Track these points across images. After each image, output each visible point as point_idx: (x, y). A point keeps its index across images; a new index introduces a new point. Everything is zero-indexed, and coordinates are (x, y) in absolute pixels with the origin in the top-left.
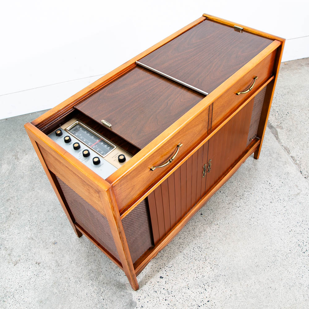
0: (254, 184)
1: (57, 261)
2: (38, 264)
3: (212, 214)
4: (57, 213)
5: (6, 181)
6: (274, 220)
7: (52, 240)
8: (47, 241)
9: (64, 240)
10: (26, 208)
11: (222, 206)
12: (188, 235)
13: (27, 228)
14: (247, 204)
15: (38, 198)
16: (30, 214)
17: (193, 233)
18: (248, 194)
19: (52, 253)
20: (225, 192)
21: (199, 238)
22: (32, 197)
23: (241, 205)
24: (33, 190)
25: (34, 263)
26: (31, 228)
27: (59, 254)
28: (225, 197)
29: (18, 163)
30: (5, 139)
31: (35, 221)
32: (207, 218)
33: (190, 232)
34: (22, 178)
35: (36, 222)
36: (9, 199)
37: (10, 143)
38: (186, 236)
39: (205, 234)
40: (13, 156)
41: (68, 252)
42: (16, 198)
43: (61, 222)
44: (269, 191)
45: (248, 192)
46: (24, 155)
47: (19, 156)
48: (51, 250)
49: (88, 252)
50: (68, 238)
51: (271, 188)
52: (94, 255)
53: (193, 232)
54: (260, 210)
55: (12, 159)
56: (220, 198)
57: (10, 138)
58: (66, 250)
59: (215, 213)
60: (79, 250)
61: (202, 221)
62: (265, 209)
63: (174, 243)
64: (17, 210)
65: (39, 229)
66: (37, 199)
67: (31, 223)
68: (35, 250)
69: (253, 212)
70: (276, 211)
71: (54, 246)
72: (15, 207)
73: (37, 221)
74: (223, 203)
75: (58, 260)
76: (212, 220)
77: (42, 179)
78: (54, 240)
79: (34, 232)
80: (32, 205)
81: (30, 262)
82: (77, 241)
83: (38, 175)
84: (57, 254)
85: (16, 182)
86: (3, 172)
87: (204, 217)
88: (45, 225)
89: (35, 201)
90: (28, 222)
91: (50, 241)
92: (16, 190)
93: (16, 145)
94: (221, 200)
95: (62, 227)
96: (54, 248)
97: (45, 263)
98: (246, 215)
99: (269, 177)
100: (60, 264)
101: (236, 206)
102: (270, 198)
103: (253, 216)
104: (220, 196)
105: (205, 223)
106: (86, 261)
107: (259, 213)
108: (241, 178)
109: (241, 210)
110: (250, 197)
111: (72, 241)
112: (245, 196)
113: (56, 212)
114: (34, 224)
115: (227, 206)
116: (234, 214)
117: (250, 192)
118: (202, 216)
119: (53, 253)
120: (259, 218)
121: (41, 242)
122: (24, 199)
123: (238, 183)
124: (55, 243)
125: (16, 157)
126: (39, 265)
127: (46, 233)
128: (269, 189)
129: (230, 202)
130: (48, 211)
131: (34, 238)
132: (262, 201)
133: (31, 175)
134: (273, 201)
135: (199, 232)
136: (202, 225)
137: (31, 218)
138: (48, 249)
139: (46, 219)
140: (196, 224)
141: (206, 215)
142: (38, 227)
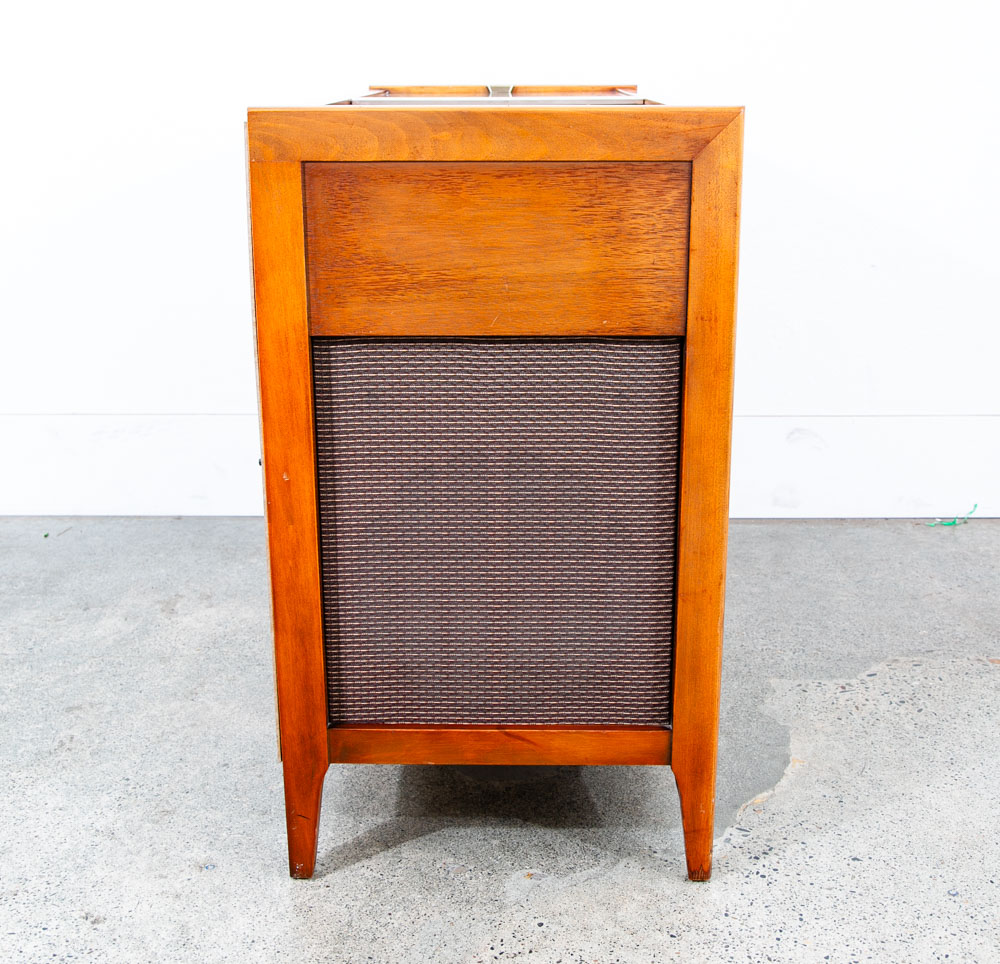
1: (184, 928)
2: (93, 923)
5: (93, 657)
7: (199, 854)
8: (173, 853)
9: (253, 864)
10: (133, 740)
13: (105, 799)
15: (198, 723)
16: (143, 762)
17: (905, 952)
19: (178, 896)
22: (178, 715)
24: (190, 698)
25: (78, 914)
26: (124, 803)
27: (205, 905)
29: (167, 621)
30: (147, 560)
31: (153, 785)
32: (985, 913)
33: (887, 946)
34: (163, 659)
35: (157, 788)
36: (79, 708)
37: (162, 570)
40: (157, 602)
41: (251, 905)
42: (108, 709)
46: (202, 606)
47: (178, 605)
48: (178, 886)
49: (350, 924)
52: (374, 939)
53: (902, 948)
55: (147, 608)
57: (169, 560)
58: (244, 899)
60: (306, 908)
61: (952, 917)
64: (92, 742)
65: (160, 809)
66: (195, 725)
67: (130, 788)
68: (101, 874)
71: (195, 874)
72: (89, 730)
73: (159, 785)
75: (191, 925)
77: (241, 675)
78: (204, 856)
79: (129, 817)
80: (165, 737)
81: (56, 909)
83: (231, 663)
84: (200, 902)
85: (134, 667)
86: (96, 634)
87: (965, 905)
88: (191, 803)
89: (184, 727)
90: (124, 782)
91: (188, 855)
92: (120, 687)
93: (184, 580)
95: (264, 823)
96: (194, 881)
97: (127, 926)
100: (195, 941)
105: (971, 929)
106: (326, 955)
114: (146, 791)
118: (956, 899)
119: (183, 897)
121: (146, 853)
122: (139, 717)
124: (206, 866)
125: (166, 606)
126: (96, 926)
127: (180, 829)
130: (226, 765)
131: (121, 834)
133: (202, 658)
135: (937, 955)
136: (954, 930)
137: (142, 773)
138: (162, 881)
139: (203, 786)
140: (921, 923)
141: (979, 901)
142: (157, 805)
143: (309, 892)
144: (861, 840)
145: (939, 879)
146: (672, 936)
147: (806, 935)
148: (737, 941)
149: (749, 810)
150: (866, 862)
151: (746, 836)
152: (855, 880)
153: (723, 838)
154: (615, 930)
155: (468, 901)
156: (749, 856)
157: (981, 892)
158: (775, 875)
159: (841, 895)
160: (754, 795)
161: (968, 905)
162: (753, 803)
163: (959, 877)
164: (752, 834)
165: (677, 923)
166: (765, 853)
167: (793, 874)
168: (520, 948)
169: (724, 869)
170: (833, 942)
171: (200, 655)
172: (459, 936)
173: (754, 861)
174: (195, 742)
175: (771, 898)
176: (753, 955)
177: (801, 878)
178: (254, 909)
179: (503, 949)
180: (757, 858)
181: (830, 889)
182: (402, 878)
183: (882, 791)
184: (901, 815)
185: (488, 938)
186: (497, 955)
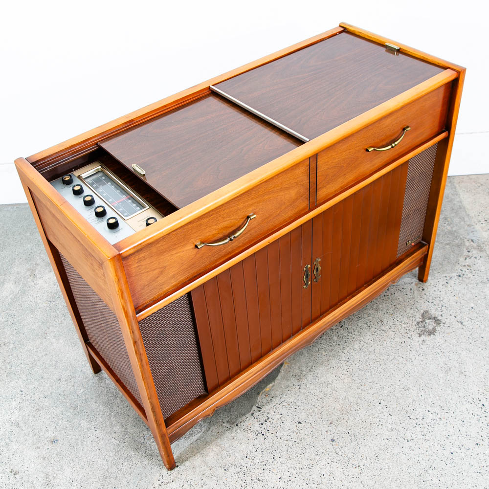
0: (451, 401)
1: (47, 476)
2: (14, 474)
3: (354, 443)
4: (73, 386)
5: (4, 312)
6: (475, 481)
7: (51, 434)
8: (41, 434)
9: (72, 439)
10: (23, 366)
11: (376, 433)
12: (296, 476)
13: (14, 404)
14: (427, 438)
16: (27, 380)
17: (308, 475)
18: (435, 418)
19: (44, 458)
20: (388, 406)
21: (317, 486)
22: (40, 349)
23: (414, 436)
24: (44, 337)
25: (9, 470)
26: (21, 405)
27: (55, 463)
28: (387, 415)
29: (33, 284)
30: (22, 238)
31: (32, 394)
32: (342, 451)
33: (303, 471)
34: (32, 311)
35: (33, 396)
37: (29, 246)
38: (292, 478)
39: (330, 482)
40: (28, 270)
41: (71, 462)
42: (12, 346)
43: (75, 403)
44: (479, 420)
45: (434, 414)
46: (47, 271)
47: (37, 271)
48: (44, 453)
50: (80, 435)
51: (484, 415)
52: (116, 478)
53: (308, 472)
54: (451, 456)
55: (23, 275)
56: (376, 415)
57: (31, 237)
58: (69, 459)
59: (359, 443)
60: (91, 463)
61: (330, 454)
62: (463, 455)
63: (266, 486)
64: (6, 368)
65: (35, 409)
67: (23, 396)
68: (15, 447)
69: (436, 457)
70: (484, 464)
71: (50, 446)
72: (5, 361)
73: (34, 394)
74: (380, 426)
75: (50, 474)
76: (350, 455)
77: (64, 319)
78: (53, 435)
79: (24, 414)
80: (35, 363)
82: (93, 445)
83: (60, 312)
84: (52, 461)
85: (20, 317)
86: (3, 295)
87: (336, 447)
88: (47, 404)
89: (42, 356)
90: (20, 392)
91: (47, 435)
92: (15, 331)
93: (38, 252)
94: (378, 420)
95: (75, 414)
96: (50, 449)
97: (27, 475)
98: (420, 459)
99: (484, 391)
100: (52, 482)
101: (404, 436)
102: (477, 436)
103: (434, 465)
104: (378, 411)
105: (335, 460)
107: (448, 462)
108: (428, 383)
109: (412, 448)
110: (437, 425)
111: (85, 443)
112: (428, 422)
113: (72, 384)
114: (29, 398)
115: (387, 433)
116: (396, 452)
117: (439, 416)
118: (333, 443)
119: (46, 459)
120: (446, 472)
121: (31, 435)
122: (24, 351)
123: (419, 392)
124: (54, 441)
125: (32, 272)
126: (15, 476)
127: (44, 420)
128: (479, 417)
129: (394, 426)
130: (60, 379)
131: (21, 424)
132: (460, 438)
133: (48, 309)
134: (481, 443)
135: (320, 475)
136: (329, 461)
137: (27, 386)
138: (38, 450)
139: (51, 393)
140: (317, 458)
141: (341, 444)
142: (34, 406)
143: (93, 453)
144: (304, 411)
145: (329, 433)
146: (225, 470)
147: (274, 467)
148: (249, 471)
149: (263, 395)
150: (303, 424)
151: (259, 411)
152: (297, 436)
153: (250, 413)
154: (205, 468)
155: (151, 455)
156: (259, 423)
157: (343, 439)
158: (268, 434)
159: (290, 443)
160: (266, 386)
161: (337, 447)
162: (264, 392)
163: (337, 431)
164: (262, 410)
165: (228, 463)
166: (266, 421)
167: (274, 433)
168: (169, 479)
169: (249, 431)
170: (283, 470)
171: (47, 306)
172: (147, 474)
173: (261, 426)
174: (47, 366)
175: (264, 447)
176: (253, 479)
177: (277, 435)
178: (72, 464)
179: (162, 480)
180: (262, 424)
181: (287, 441)
182: (127, 444)
183: (317, 380)
184: (322, 395)
185: (158, 474)
186: (161, 483)
